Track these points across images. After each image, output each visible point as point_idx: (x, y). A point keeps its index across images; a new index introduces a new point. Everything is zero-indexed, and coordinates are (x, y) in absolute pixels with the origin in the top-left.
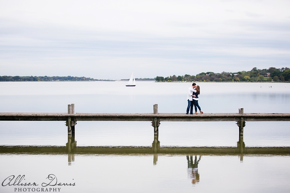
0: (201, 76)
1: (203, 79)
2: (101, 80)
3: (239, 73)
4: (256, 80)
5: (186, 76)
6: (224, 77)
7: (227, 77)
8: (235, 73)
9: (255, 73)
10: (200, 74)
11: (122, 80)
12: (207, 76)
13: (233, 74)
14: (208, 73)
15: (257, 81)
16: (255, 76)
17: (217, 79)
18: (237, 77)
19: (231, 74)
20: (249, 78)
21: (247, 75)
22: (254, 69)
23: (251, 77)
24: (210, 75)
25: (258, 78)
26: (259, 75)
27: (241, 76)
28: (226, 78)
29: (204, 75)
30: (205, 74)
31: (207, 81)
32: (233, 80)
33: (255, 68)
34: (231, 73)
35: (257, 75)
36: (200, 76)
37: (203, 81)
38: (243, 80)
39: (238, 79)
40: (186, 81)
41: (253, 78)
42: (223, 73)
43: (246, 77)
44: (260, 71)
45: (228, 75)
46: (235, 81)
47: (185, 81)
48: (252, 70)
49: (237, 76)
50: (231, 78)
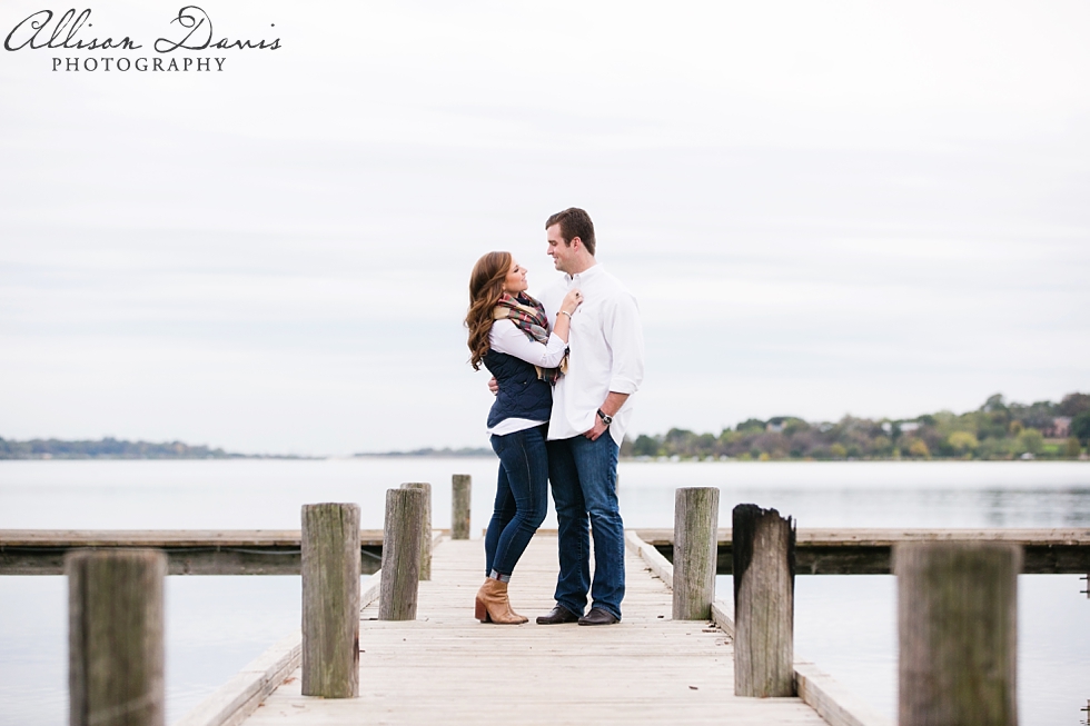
0: (747, 434)
1: (755, 446)
3: (927, 420)
4: (1006, 453)
5: (676, 434)
6: (855, 441)
7: (865, 437)
8: (901, 422)
9: (998, 421)
10: (741, 427)
12: (775, 435)
13: (896, 425)
14: (777, 421)
15: (1010, 456)
16: (999, 435)
17: (819, 447)
18: (913, 439)
19: (887, 427)
20: (974, 442)
21: (964, 430)
22: (995, 402)
23: (981, 436)
24: (790, 431)
25: (1016, 443)
26: (1017, 430)
27: (937, 432)
28: (863, 444)
29: (758, 430)
30: (764, 425)
31: (774, 457)
32: (897, 452)
33: (999, 396)
34: (886, 421)
35: (1007, 429)
36: (739, 434)
37: (755, 456)
38: (944, 451)
39: (921, 446)
40: (675, 458)
41: (989, 441)
42: (848, 421)
43: (960, 438)
44: (1020, 409)
45: (875, 430)
46: (907, 454)
47: (670, 454)
48: (983, 408)
49: (917, 434)
50: (886, 442)
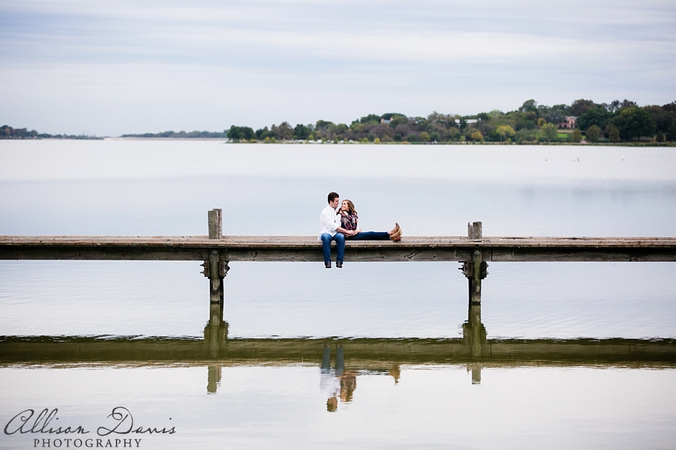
0: (367, 125)
1: (371, 133)
2: (59, 137)
3: (483, 116)
4: (534, 139)
5: (322, 124)
6: (436, 130)
7: (444, 128)
8: (468, 118)
9: (530, 118)
10: (364, 120)
11: (124, 136)
12: (385, 126)
13: (463, 119)
14: (387, 117)
15: (535, 141)
16: (530, 127)
17: (412, 134)
18: (474, 129)
19: (457, 121)
20: (513, 132)
21: (507, 124)
22: (529, 105)
23: (518, 128)
24: (395, 123)
25: (540, 133)
26: (542, 124)
27: (489, 125)
28: (441, 132)
29: (375, 123)
30: (378, 119)
31: (383, 141)
32: (463, 138)
33: (532, 102)
34: (457, 117)
35: (536, 123)
36: (362, 125)
37: (371, 140)
38: (494, 138)
39: (479, 134)
40: (320, 141)
41: (522, 131)
42: (434, 117)
43: (504, 129)
44: (544, 110)
45: (450, 122)
46: (470, 140)
47: (316, 139)
48: (521, 109)
49: (476, 126)
50: (457, 131)
